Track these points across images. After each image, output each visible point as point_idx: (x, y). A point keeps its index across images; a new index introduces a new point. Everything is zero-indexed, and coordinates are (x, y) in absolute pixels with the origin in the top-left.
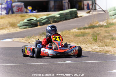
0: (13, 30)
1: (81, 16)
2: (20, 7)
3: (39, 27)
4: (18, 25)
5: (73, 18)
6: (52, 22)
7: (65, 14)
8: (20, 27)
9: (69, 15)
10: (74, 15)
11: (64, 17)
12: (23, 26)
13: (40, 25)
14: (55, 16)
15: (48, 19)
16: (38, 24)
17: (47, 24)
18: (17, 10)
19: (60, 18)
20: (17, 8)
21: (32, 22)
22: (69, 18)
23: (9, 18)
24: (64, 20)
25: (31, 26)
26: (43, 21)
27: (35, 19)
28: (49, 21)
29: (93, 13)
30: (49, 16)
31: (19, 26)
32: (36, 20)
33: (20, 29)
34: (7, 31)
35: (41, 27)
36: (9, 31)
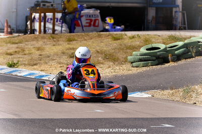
0: (118, 68)
2: (93, 19)
3: (171, 64)
4: (129, 58)
6: (193, 55)
8: (132, 63)
12: (141, 60)
13: (173, 61)
14: (199, 42)
15: (187, 48)
16: (169, 57)
17: (186, 59)
18: (88, 24)
20: (87, 20)
21: (158, 53)
23: (85, 40)
25: (156, 62)
26: (176, 52)
27: (162, 47)
30: (186, 41)
31: (132, 60)
32: (165, 50)
33: (133, 67)
34: (108, 70)
35: (175, 64)
36: (112, 71)
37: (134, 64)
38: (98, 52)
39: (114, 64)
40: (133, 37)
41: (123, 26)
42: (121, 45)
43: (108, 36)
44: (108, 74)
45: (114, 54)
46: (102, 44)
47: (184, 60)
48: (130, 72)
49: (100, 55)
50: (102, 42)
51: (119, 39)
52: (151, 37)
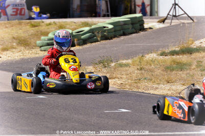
0: (27, 52)
1: (150, 28)
2: (20, 8)
3: (77, 47)
4: (38, 42)
5: (136, 32)
6: (99, 39)
7: (123, 23)
8: (41, 47)
9: (130, 26)
10: (137, 26)
11: (120, 30)
12: (48, 45)
13: (79, 45)
14: (105, 27)
15: (93, 33)
16: (76, 42)
17: (91, 43)
19: (113, 30)
20: (13, 9)
22: (130, 31)
24: (121, 35)
26: (82, 37)
28: (95, 36)
29: (171, 22)
31: (40, 45)
33: (41, 51)
34: (17, 54)
35: (81, 47)
36: (21, 54)
37: (42, 48)
38: (14, 38)
39: (26, 48)
40: (50, 24)
41: (48, 15)
42: (37, 32)
43: (28, 23)
44: (16, 58)
45: (28, 40)
46: (21, 31)
47: (90, 44)
48: (37, 55)
49: (15, 41)
50: (21, 29)
51: (37, 26)
52: (67, 24)
